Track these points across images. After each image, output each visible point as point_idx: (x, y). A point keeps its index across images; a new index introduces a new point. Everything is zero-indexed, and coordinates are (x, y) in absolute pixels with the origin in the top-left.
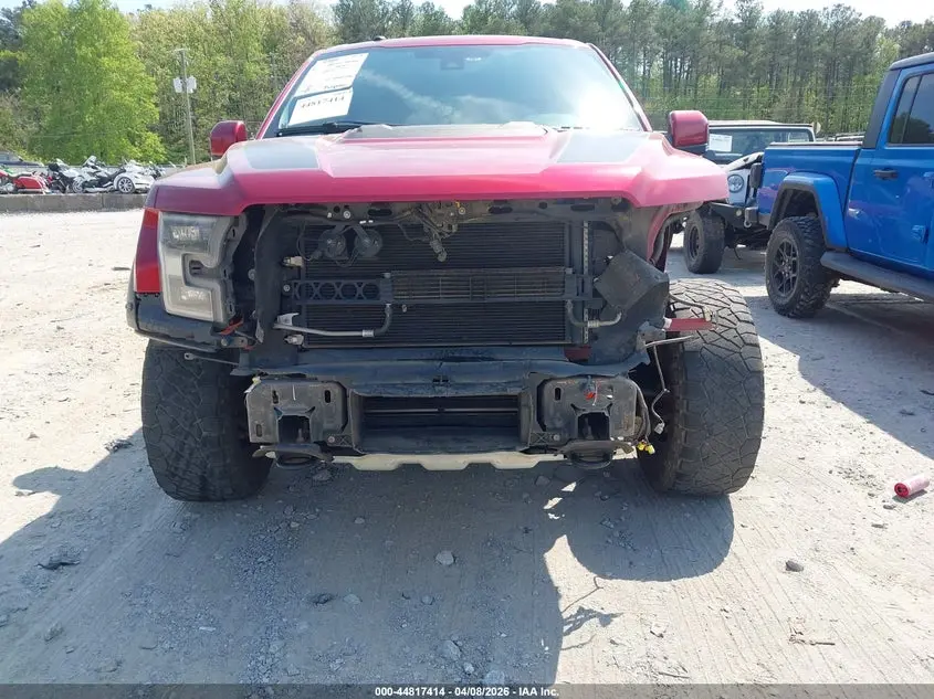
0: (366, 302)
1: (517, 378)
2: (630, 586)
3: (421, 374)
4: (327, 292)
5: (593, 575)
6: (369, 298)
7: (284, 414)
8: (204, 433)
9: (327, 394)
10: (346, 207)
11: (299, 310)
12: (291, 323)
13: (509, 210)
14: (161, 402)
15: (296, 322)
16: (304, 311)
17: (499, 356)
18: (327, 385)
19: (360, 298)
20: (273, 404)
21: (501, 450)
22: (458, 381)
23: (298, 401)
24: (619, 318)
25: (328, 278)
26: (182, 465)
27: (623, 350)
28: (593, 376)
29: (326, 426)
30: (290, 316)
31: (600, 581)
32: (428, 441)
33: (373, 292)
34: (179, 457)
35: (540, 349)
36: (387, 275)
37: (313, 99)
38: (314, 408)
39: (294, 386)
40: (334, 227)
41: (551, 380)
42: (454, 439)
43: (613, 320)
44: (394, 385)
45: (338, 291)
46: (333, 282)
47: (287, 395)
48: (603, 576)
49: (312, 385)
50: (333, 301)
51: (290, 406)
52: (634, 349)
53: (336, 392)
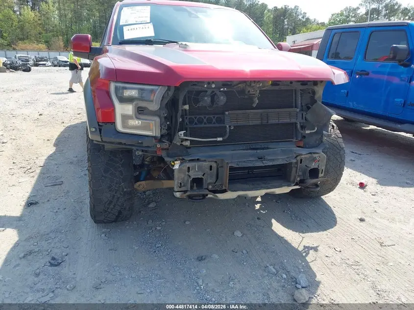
0: (217, 125)
1: (291, 156)
2: (314, 234)
3: (252, 156)
4: (200, 121)
5: (298, 233)
6: (218, 123)
7: (193, 177)
8: (125, 190)
9: (211, 167)
10: (213, 82)
11: (186, 129)
12: (183, 136)
13: (278, 85)
14: (103, 176)
15: (185, 135)
16: (188, 129)
17: (270, 147)
18: (211, 163)
19: (214, 123)
20: (187, 173)
21: (285, 186)
22: (269, 158)
23: (198, 171)
24: (316, 128)
25: (201, 114)
26: (112, 206)
27: (317, 142)
28: (314, 153)
29: (209, 181)
30: (182, 132)
31: (303, 235)
32: (253, 184)
33: (221, 121)
34: (111, 202)
35: (283, 143)
36: (227, 113)
37: (132, 27)
38: (205, 174)
39: (196, 164)
40: (207, 91)
41: (299, 155)
42: (263, 183)
43: (314, 129)
44: (244, 161)
45: (205, 120)
46: (202, 117)
47: (194, 168)
48: (303, 233)
49: (204, 163)
50: (203, 125)
51: (194, 173)
52: (322, 142)
53: (214, 165)
